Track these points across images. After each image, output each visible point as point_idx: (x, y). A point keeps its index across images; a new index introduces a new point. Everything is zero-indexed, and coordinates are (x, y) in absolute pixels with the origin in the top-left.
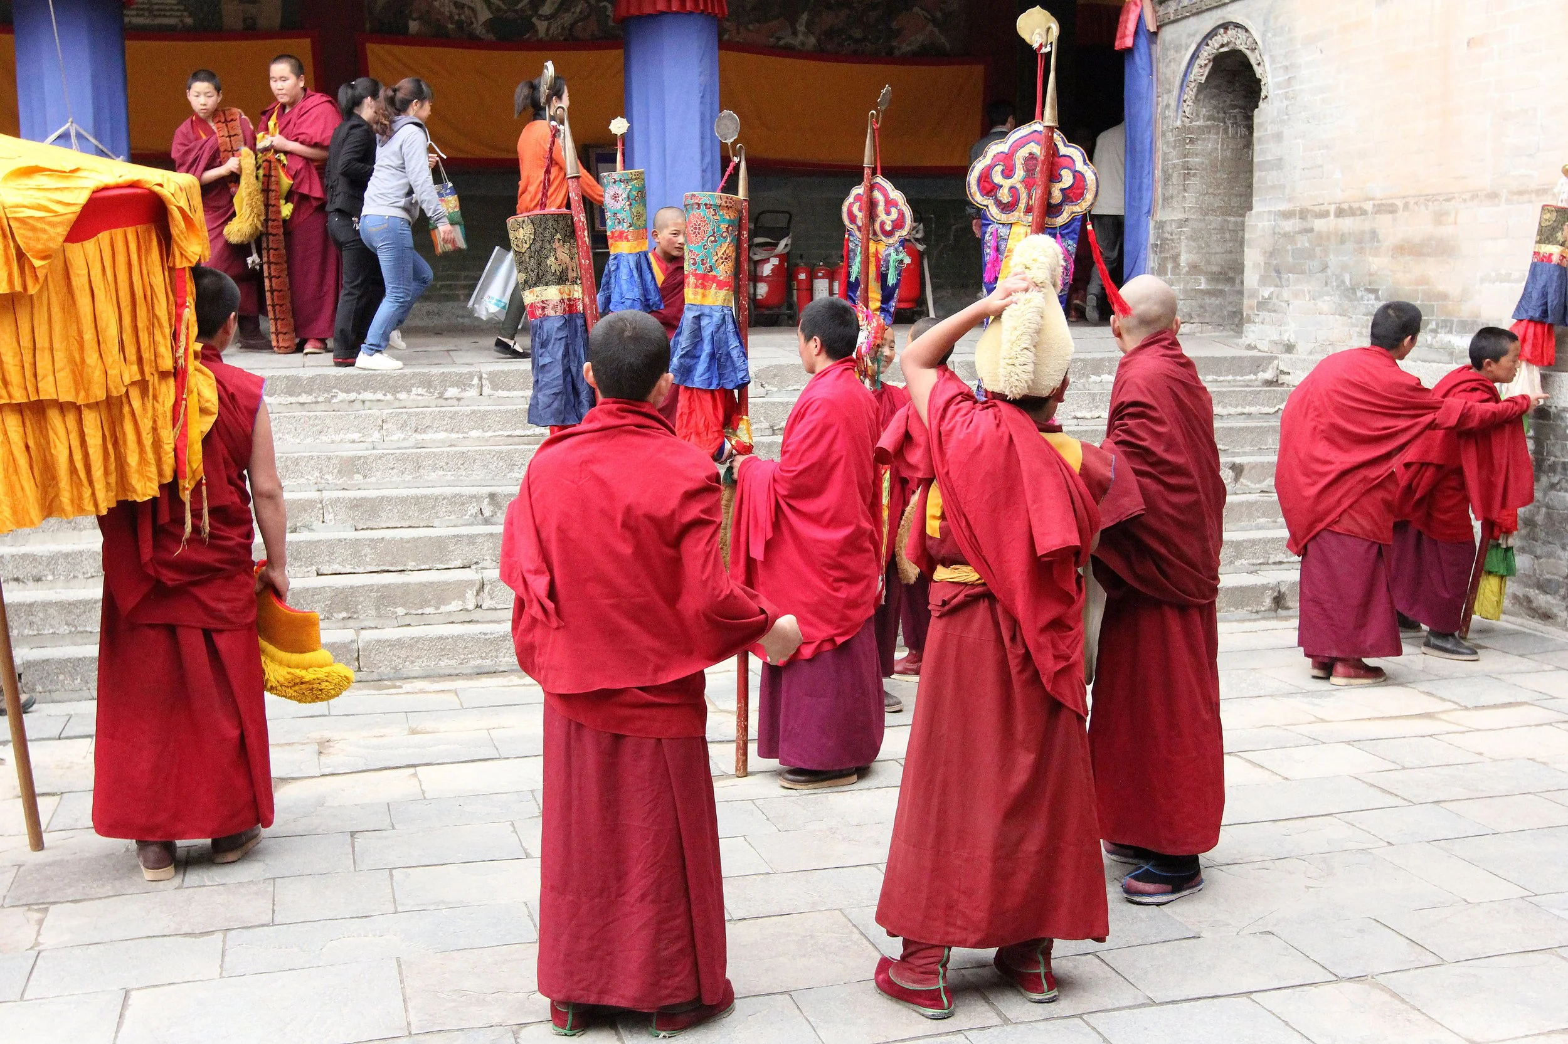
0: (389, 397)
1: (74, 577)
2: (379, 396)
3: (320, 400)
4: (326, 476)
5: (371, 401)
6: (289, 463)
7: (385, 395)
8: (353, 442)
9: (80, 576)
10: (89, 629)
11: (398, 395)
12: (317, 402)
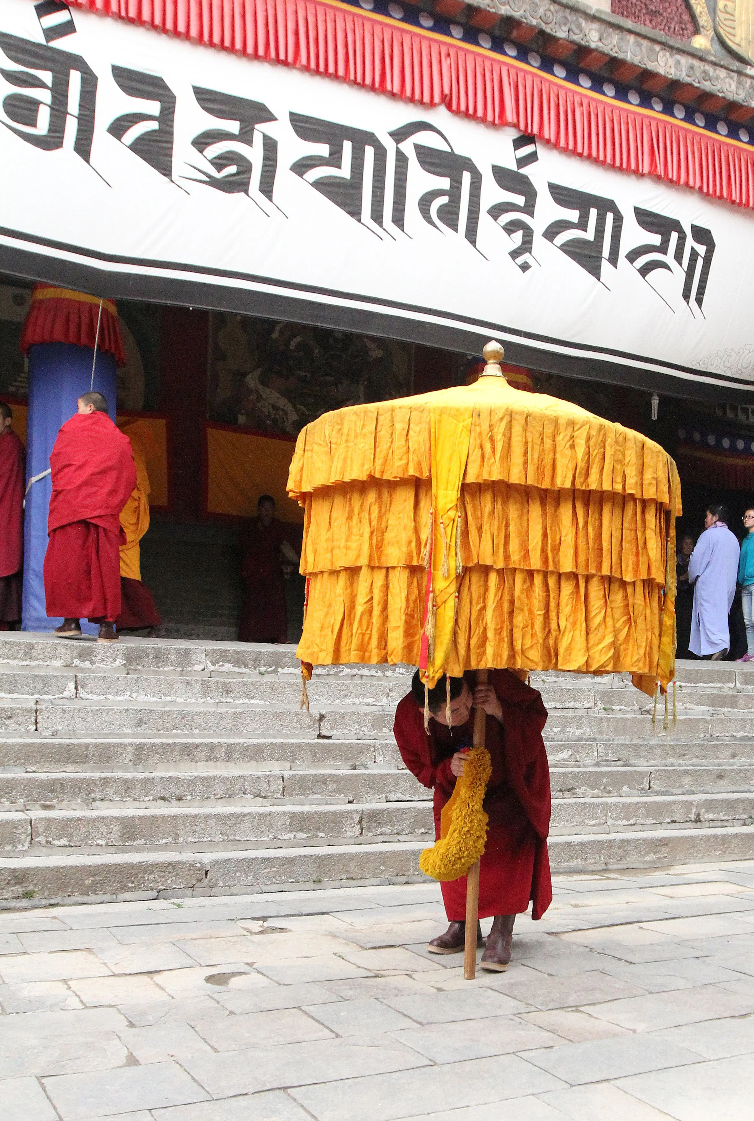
0: (380, 673)
1: (208, 798)
2: (373, 672)
3: (331, 673)
4: (363, 729)
5: (367, 676)
6: (337, 717)
7: (377, 672)
8: (369, 705)
9: (212, 797)
10: (238, 838)
11: (386, 673)
12: (328, 675)
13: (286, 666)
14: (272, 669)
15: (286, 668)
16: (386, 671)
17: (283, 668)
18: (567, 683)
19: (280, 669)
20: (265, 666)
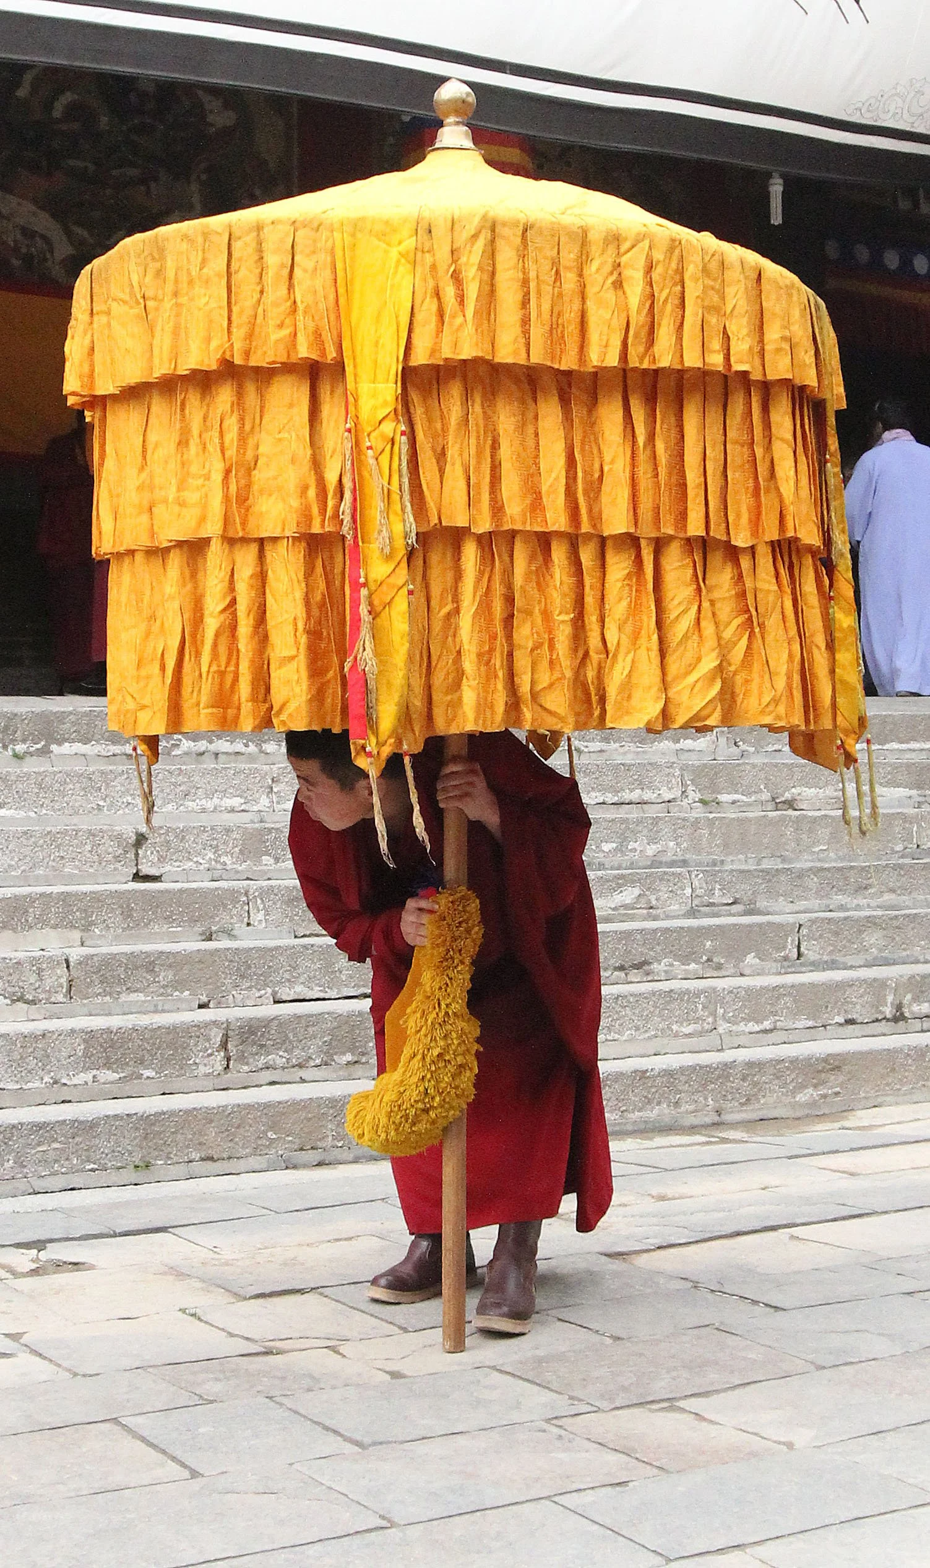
0: (252, 748)
2: (239, 747)
7: (247, 746)
11: (265, 746)
13: (66, 740)
14: (39, 746)
15: (67, 744)
16: (265, 742)
17: (60, 744)
18: (625, 753)
19: (54, 747)
20: (24, 741)
